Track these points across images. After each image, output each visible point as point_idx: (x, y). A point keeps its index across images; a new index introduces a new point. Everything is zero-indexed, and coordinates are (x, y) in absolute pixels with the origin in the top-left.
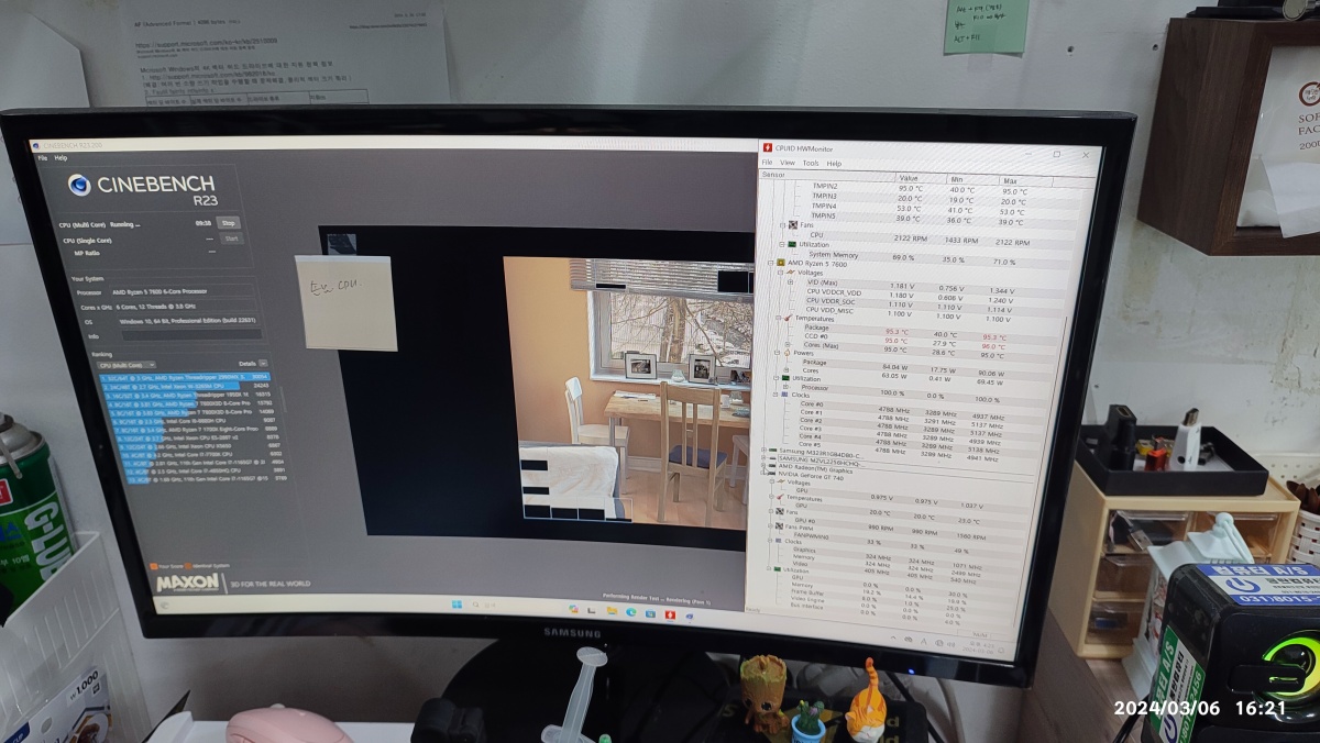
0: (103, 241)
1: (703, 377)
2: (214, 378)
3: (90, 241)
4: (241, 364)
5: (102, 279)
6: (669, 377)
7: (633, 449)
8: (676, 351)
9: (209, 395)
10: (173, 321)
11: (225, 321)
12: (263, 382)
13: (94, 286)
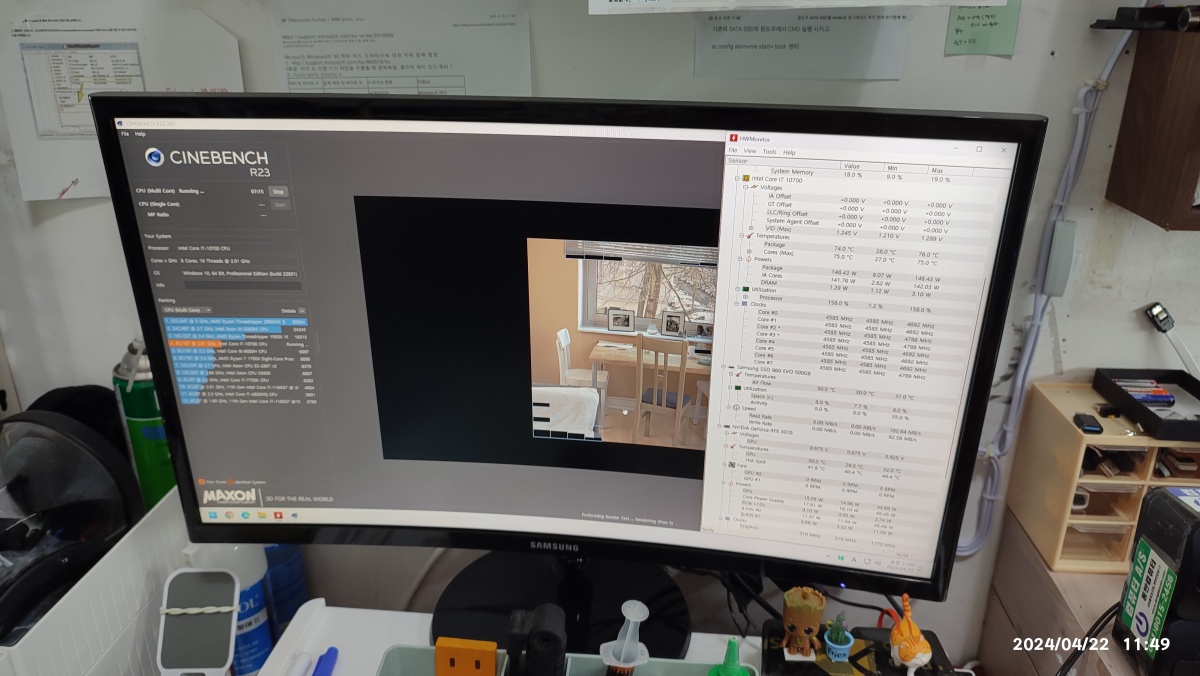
0: (172, 205)
1: (673, 330)
2: (260, 322)
3: (162, 204)
4: (284, 311)
5: (170, 236)
6: (645, 330)
7: (611, 391)
8: (651, 308)
9: (255, 337)
10: (228, 273)
11: (272, 274)
12: (302, 327)
13: (162, 243)
